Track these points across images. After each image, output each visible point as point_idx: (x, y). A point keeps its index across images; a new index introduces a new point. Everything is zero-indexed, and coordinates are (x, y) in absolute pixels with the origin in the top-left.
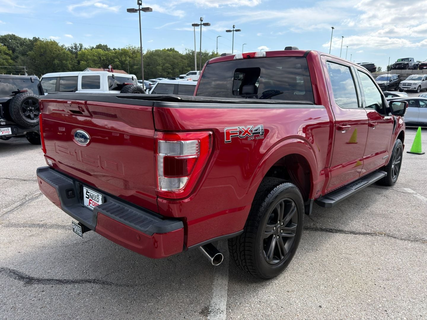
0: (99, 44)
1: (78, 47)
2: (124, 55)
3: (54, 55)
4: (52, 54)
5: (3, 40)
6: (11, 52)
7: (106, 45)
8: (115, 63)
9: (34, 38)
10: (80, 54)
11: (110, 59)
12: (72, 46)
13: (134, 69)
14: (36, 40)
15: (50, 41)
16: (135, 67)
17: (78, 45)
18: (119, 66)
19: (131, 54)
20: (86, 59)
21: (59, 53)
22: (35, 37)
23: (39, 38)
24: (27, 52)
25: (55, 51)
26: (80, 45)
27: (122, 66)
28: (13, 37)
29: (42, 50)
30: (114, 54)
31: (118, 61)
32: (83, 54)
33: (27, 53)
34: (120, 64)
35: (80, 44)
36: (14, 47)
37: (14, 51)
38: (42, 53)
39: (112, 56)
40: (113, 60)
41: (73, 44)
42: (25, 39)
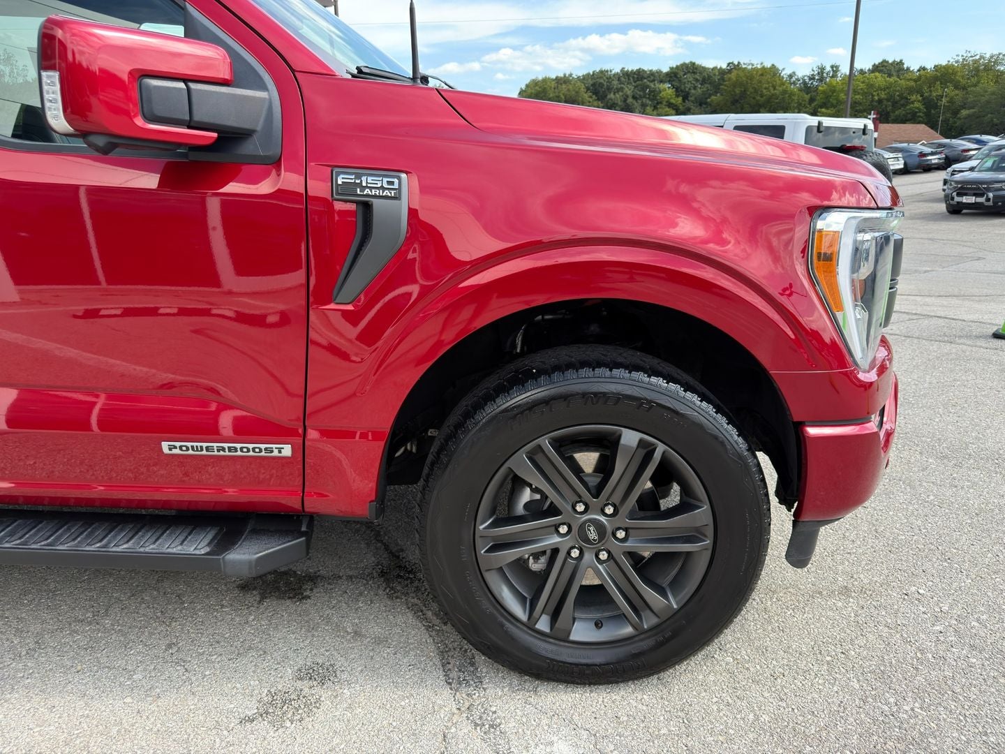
0: (880, 61)
1: (827, 74)
2: (941, 84)
3: (762, 99)
4: (758, 98)
5: (671, 77)
6: (680, 99)
7: (901, 61)
8: (908, 107)
9: (729, 64)
10: (824, 92)
11: (898, 96)
12: (812, 73)
13: (960, 119)
14: (734, 67)
15: (759, 67)
16: (964, 113)
17: (828, 69)
18: (920, 112)
19: (963, 77)
20: (835, 102)
21: (773, 95)
22: (732, 63)
23: (739, 63)
24: (710, 95)
25: (765, 88)
26: (833, 70)
27: (928, 114)
28: (691, 69)
29: (737, 90)
30: (912, 83)
31: (919, 101)
32: (833, 90)
33: (709, 100)
34: (922, 107)
35: (832, 67)
36: (687, 89)
37: (685, 98)
38: (737, 98)
39: (907, 88)
40: (907, 99)
41: (815, 69)
42: (713, 69)
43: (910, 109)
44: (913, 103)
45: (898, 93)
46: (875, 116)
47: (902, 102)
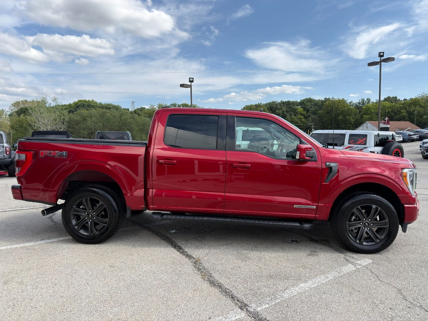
0: (387, 97)
1: (365, 102)
2: (414, 105)
3: (339, 112)
4: (338, 111)
5: (301, 104)
6: (305, 112)
7: (396, 97)
8: (401, 115)
9: (325, 99)
10: (365, 109)
11: (396, 110)
12: (359, 101)
13: (423, 119)
14: (327, 100)
15: (337, 99)
16: (425, 117)
17: (366, 100)
18: (406, 117)
19: (423, 103)
20: (370, 113)
21: (344, 110)
22: (326, 98)
23: (329, 98)
24: (318, 110)
25: (341, 108)
26: (368, 100)
27: (409, 117)
28: (310, 100)
29: (329, 109)
30: (401, 105)
31: (405, 112)
32: (368, 108)
33: (317, 112)
34: (407, 115)
35: (367, 99)
36: (308, 108)
37: (308, 111)
38: (329, 111)
39: (399, 107)
40: (400, 111)
41: (360, 100)
42: (318, 100)
43: (402, 115)
44: (403, 113)
45: (396, 109)
46: (388, 119)
47: (398, 113)
